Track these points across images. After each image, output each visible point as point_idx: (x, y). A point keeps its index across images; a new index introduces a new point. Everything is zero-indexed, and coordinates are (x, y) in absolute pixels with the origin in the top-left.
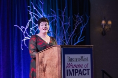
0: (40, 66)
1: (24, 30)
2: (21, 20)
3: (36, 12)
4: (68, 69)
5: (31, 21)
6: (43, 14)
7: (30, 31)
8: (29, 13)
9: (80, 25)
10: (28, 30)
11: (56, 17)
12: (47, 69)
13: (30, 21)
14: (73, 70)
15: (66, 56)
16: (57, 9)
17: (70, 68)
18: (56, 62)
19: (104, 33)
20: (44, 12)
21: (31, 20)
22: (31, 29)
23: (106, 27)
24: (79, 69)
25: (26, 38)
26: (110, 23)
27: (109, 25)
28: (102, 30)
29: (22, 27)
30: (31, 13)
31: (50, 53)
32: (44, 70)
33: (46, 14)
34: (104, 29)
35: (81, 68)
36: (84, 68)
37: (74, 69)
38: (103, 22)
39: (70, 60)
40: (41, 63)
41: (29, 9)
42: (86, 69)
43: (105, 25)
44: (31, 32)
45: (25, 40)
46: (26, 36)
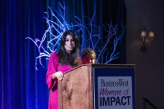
0: (64, 92)
1: (39, 43)
2: (35, 30)
3: (55, 20)
4: (102, 96)
5: (49, 32)
6: (65, 22)
7: (46, 46)
8: (46, 21)
9: (114, 37)
10: (45, 44)
11: (82, 26)
12: (72, 97)
13: (47, 31)
14: (108, 98)
15: (99, 78)
16: (83, 16)
17: (104, 96)
18: (85, 87)
19: (144, 49)
20: (66, 19)
21: (49, 30)
22: (49, 42)
23: (147, 41)
24: (116, 97)
25: (41, 55)
26: (152, 34)
27: (150, 38)
28: (141, 44)
29: (37, 40)
30: (48, 21)
31: (77, 74)
32: (69, 98)
33: (68, 23)
34: (143, 43)
35: (119, 95)
36: (123, 95)
37: (110, 96)
38: (143, 34)
39: (104, 84)
40: (65, 88)
41: (46, 15)
42: (126, 96)
43: (145, 38)
44: (48, 47)
45: (40, 57)
46: (42, 51)
